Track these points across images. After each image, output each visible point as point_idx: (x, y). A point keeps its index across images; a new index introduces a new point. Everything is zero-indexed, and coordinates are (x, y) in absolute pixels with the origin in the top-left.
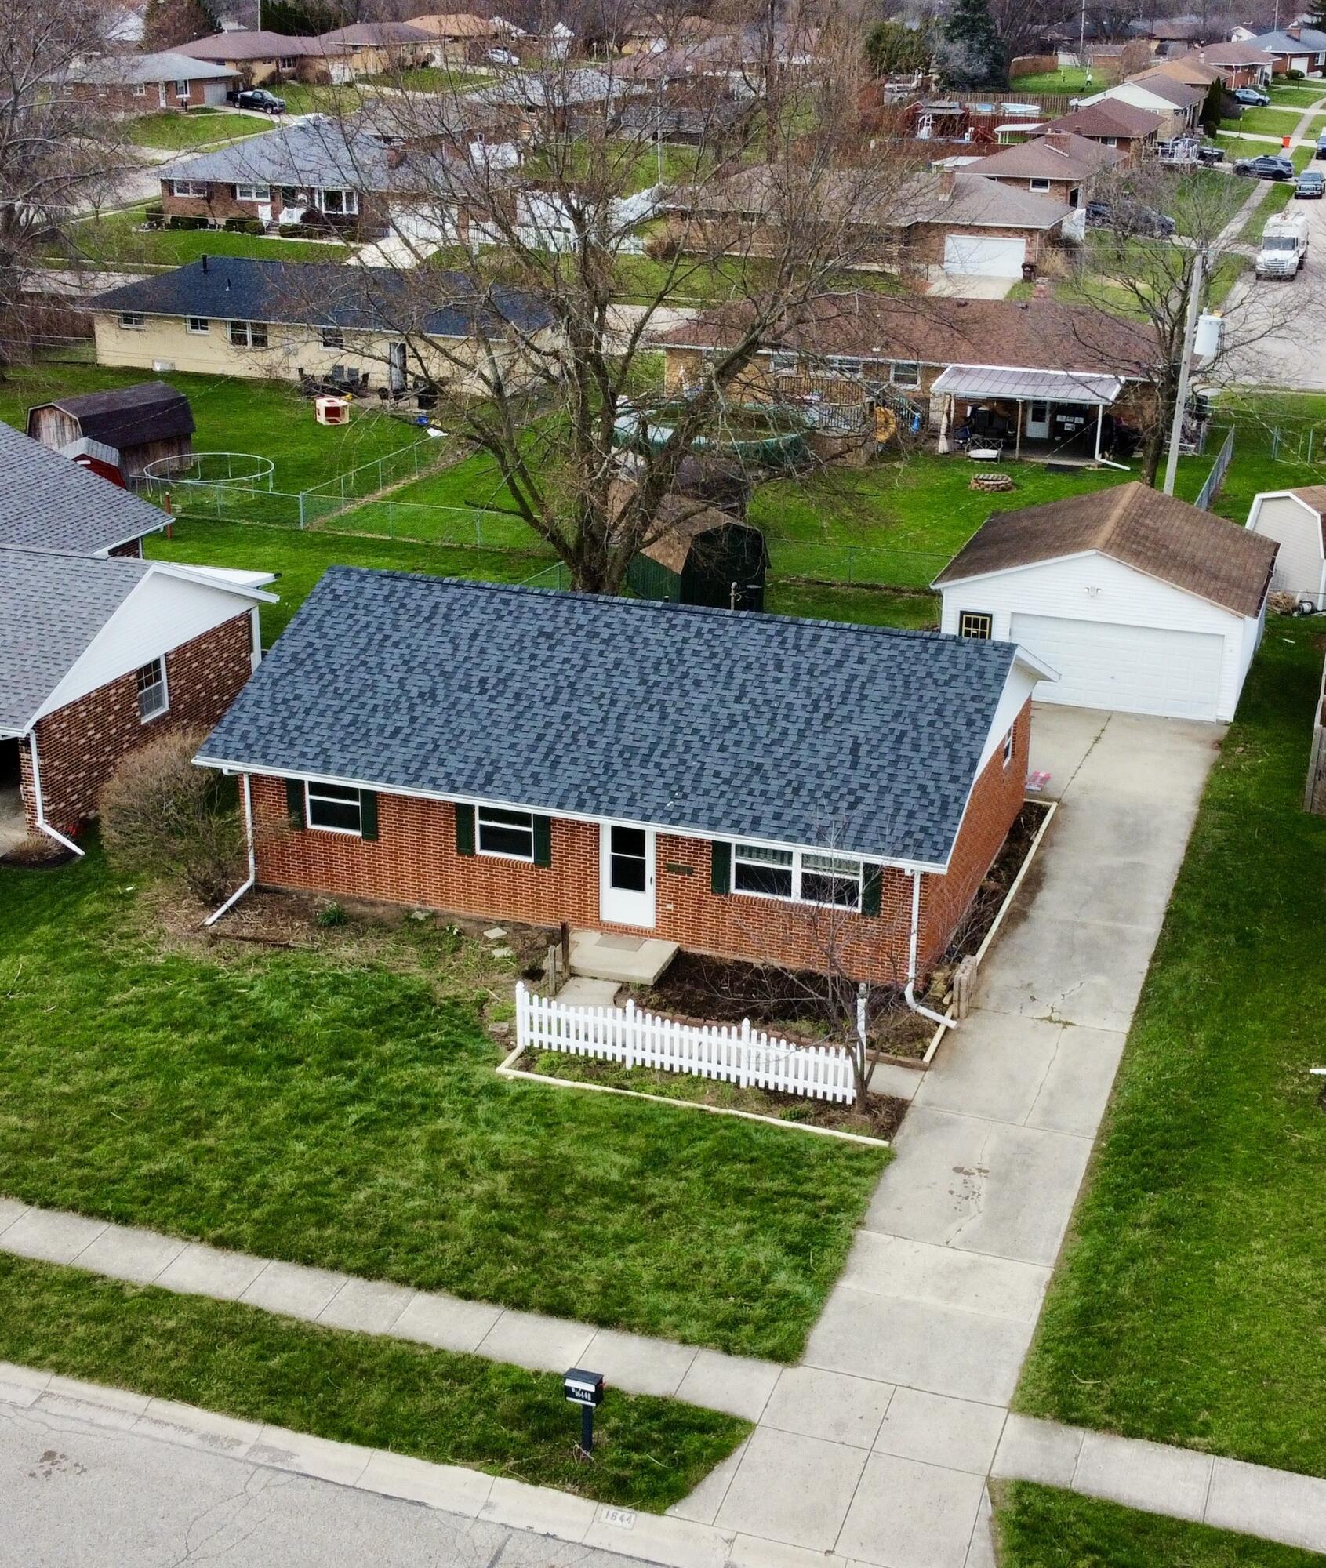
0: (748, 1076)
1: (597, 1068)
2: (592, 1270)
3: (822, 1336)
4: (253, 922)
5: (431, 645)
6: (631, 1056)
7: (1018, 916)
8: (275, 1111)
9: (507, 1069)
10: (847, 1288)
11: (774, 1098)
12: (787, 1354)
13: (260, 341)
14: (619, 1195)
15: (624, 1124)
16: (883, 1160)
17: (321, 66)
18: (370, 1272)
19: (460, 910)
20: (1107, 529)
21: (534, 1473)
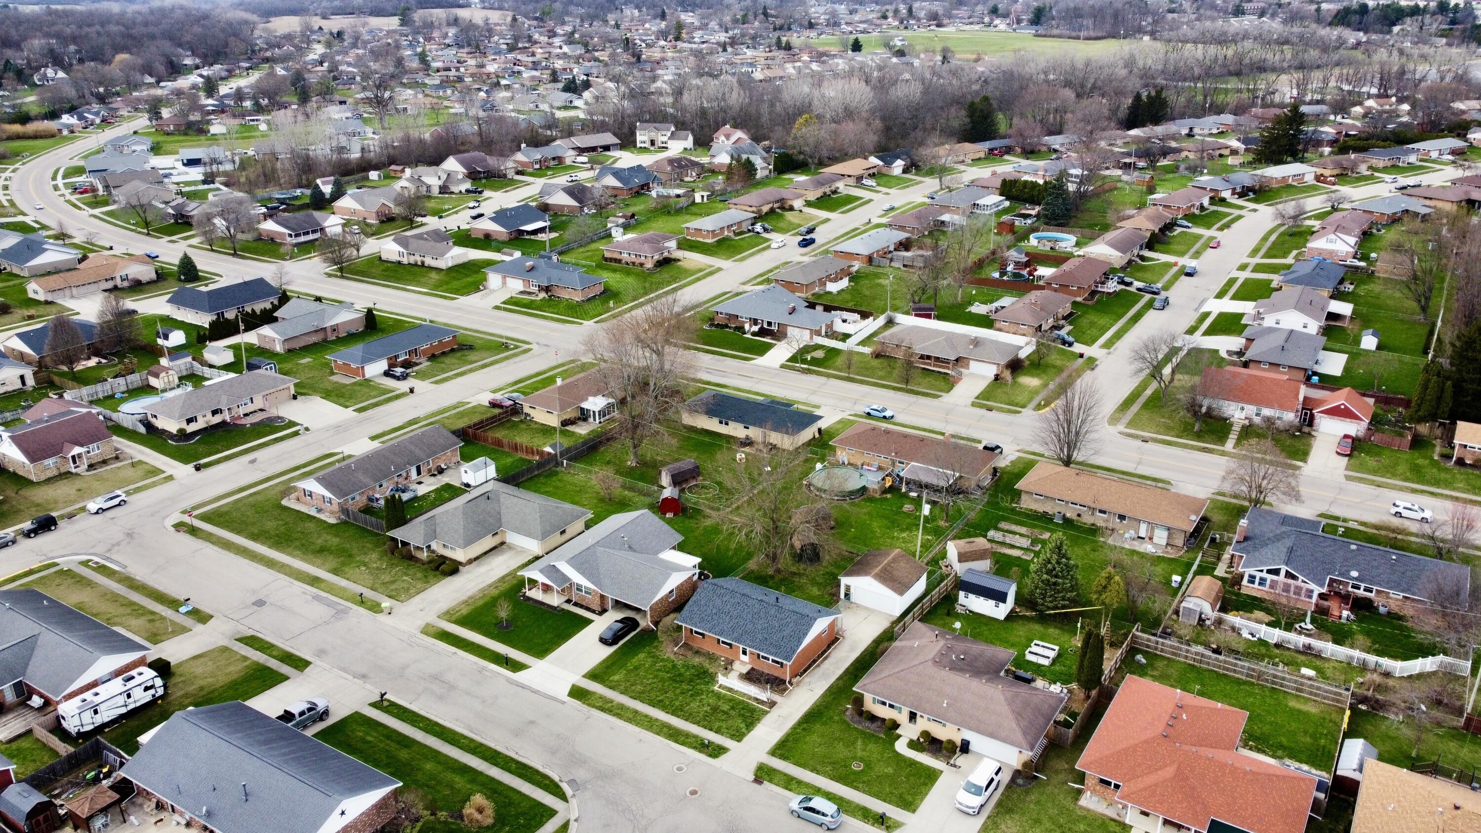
0: (753, 695)
1: (730, 690)
2: (717, 724)
3: (745, 739)
4: (682, 651)
5: (718, 602)
6: (736, 688)
7: (818, 666)
8: (678, 691)
9: (716, 688)
10: (752, 733)
11: (756, 699)
12: (739, 741)
13: (727, 424)
14: (725, 713)
15: (731, 700)
16: (767, 712)
17: (790, 203)
18: (686, 720)
19: (718, 653)
20: (877, 570)
21: (700, 752)
